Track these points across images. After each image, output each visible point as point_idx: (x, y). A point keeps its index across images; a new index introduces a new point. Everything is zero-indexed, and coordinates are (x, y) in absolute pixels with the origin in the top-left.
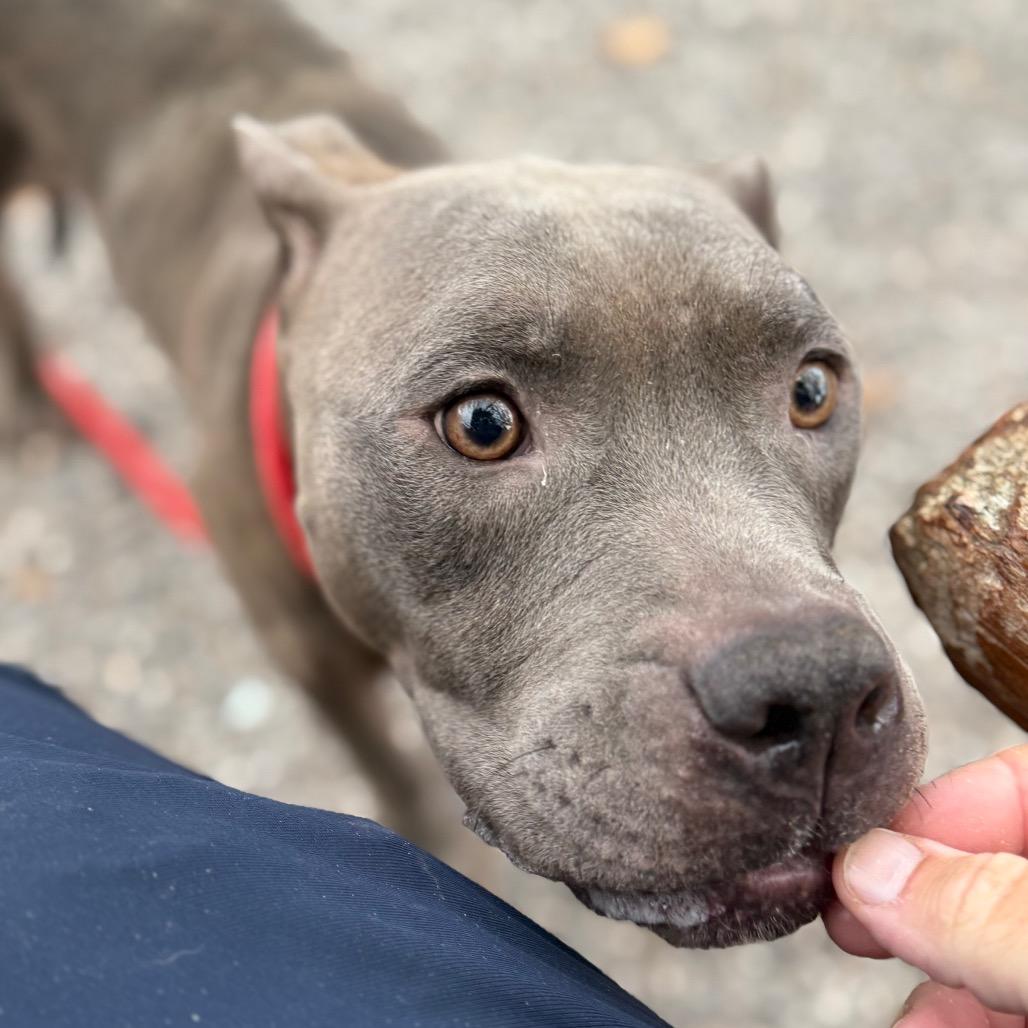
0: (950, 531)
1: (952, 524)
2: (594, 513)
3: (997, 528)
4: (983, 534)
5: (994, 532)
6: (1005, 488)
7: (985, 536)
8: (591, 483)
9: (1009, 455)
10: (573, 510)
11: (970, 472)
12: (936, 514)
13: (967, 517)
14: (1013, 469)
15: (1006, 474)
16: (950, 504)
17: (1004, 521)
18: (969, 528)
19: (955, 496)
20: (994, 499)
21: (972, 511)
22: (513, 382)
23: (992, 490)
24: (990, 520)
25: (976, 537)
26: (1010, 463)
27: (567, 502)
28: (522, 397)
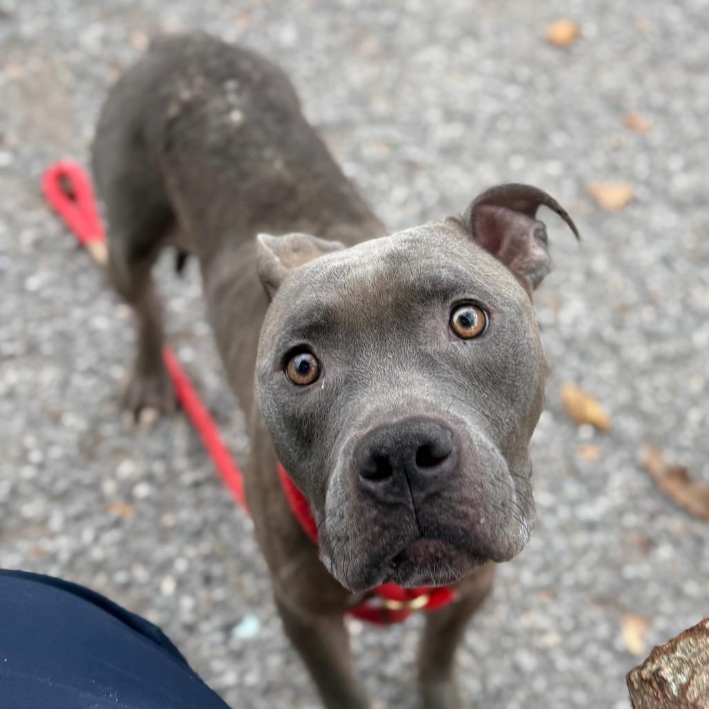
0: (653, 688)
1: (655, 685)
2: (348, 397)
3: (676, 694)
4: (668, 695)
5: (674, 697)
6: (687, 670)
7: (670, 697)
8: (346, 383)
9: (694, 650)
10: (339, 398)
11: (672, 656)
12: (648, 677)
13: (663, 683)
14: (693, 661)
15: (689, 663)
16: (656, 674)
17: (681, 691)
18: (662, 690)
19: (659, 669)
20: (679, 676)
21: (666, 681)
22: (310, 344)
23: (680, 670)
24: (674, 688)
25: (665, 696)
26: (694, 655)
27: (337, 395)
28: (315, 350)
